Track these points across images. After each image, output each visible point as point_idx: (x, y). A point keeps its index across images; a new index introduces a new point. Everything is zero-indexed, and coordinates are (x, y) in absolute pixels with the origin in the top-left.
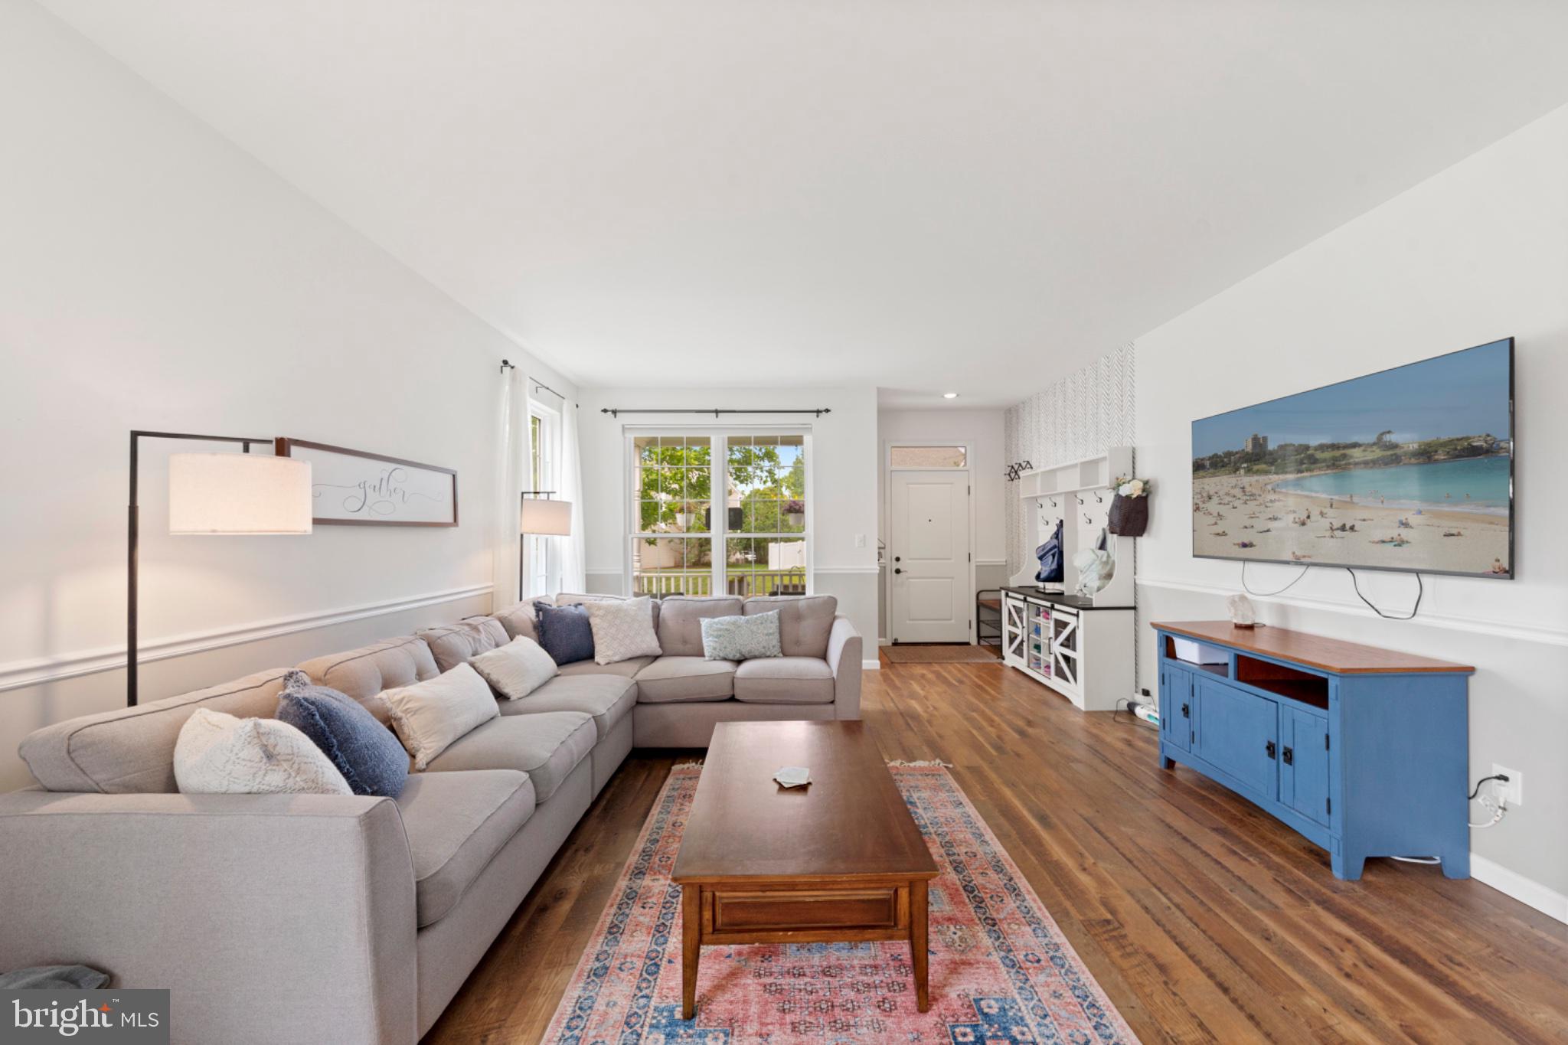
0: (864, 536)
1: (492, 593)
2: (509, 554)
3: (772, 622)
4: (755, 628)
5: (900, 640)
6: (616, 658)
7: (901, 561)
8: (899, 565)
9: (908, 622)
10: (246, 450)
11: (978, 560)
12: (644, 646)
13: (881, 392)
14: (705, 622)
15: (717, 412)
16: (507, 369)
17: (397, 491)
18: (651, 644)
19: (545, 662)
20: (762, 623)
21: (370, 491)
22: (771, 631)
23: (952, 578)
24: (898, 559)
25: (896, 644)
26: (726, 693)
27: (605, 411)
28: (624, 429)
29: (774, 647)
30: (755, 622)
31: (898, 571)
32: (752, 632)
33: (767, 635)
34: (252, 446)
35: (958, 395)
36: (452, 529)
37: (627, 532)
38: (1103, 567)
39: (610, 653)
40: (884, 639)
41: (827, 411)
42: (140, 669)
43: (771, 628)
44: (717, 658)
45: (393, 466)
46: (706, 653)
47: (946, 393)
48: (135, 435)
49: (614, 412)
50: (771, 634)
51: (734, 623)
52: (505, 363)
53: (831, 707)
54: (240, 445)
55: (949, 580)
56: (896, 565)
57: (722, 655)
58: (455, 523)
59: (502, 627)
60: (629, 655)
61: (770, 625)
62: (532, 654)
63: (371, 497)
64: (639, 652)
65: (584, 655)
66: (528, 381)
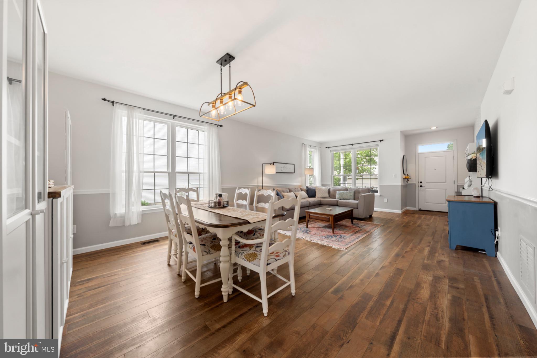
0: (396, 175)
1: (301, 185)
2: (304, 178)
4: (347, 194)
5: (422, 209)
6: (319, 197)
7: (422, 183)
8: (421, 184)
9: (426, 203)
11: (458, 183)
12: (325, 196)
13: (402, 132)
14: (337, 192)
15: (352, 145)
16: (304, 145)
17: (286, 168)
18: (327, 195)
19: (306, 196)
20: (349, 193)
22: (351, 195)
23: (446, 189)
24: (421, 182)
25: (420, 210)
26: (336, 204)
27: (326, 148)
28: (331, 151)
29: (352, 198)
31: (421, 186)
32: (347, 195)
35: (437, 128)
36: (294, 174)
37: (332, 174)
39: (318, 196)
40: (415, 208)
41: (383, 140)
44: (338, 199)
45: (286, 164)
46: (336, 198)
47: (432, 127)
48: (263, 164)
49: (329, 148)
51: (343, 193)
52: (303, 144)
53: (357, 209)
54: (270, 164)
55: (445, 190)
56: (420, 184)
57: (340, 198)
58: (294, 173)
59: (300, 190)
60: (322, 197)
61: (351, 193)
62: (304, 194)
63: (283, 169)
64: (324, 197)
65: (314, 196)
66: (308, 146)
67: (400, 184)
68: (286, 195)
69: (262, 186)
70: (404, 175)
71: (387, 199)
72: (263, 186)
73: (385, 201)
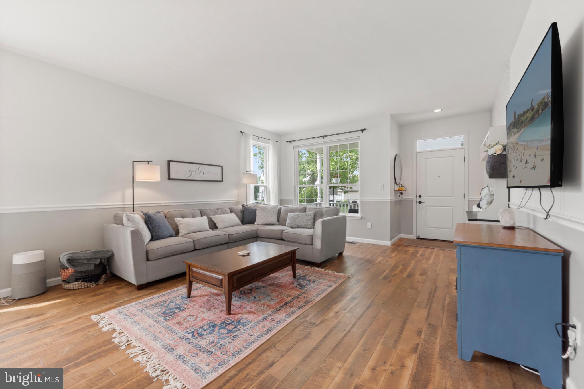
0: (383, 184)
2: (243, 190)
3: (310, 216)
4: (303, 217)
5: (421, 237)
6: (260, 223)
7: (421, 198)
8: (420, 199)
9: (426, 228)
10: (148, 163)
11: (469, 198)
12: (270, 221)
13: (392, 116)
14: (289, 214)
15: (323, 137)
16: (243, 134)
17: (201, 172)
18: (274, 219)
19: (238, 221)
20: (306, 216)
21: (193, 172)
22: (309, 219)
23: (453, 207)
24: (420, 197)
25: (418, 238)
26: (279, 236)
27: (287, 142)
28: (294, 148)
29: (310, 225)
30: (304, 215)
31: (420, 202)
32: (302, 219)
33: (307, 220)
34: (149, 162)
35: (442, 110)
37: (296, 184)
38: (490, 197)
39: (259, 221)
40: (412, 235)
41: (365, 129)
42: (135, 208)
43: (309, 217)
44: (289, 226)
45: (200, 165)
46: (286, 225)
47: (434, 110)
48: (133, 162)
49: (291, 142)
50: (309, 220)
51: (297, 215)
52: (242, 132)
53: (311, 246)
54: (147, 162)
55: (452, 208)
56: (419, 199)
57: (290, 225)
58: (222, 181)
59: (229, 210)
60: (265, 223)
61: (309, 216)
62: (234, 218)
63: (193, 173)
64: (269, 223)
65: (252, 221)
66: (251, 137)
67: (388, 199)
68: (181, 224)
69: (132, 206)
70: (395, 184)
71: (370, 223)
72: (135, 206)
73: (368, 227)
